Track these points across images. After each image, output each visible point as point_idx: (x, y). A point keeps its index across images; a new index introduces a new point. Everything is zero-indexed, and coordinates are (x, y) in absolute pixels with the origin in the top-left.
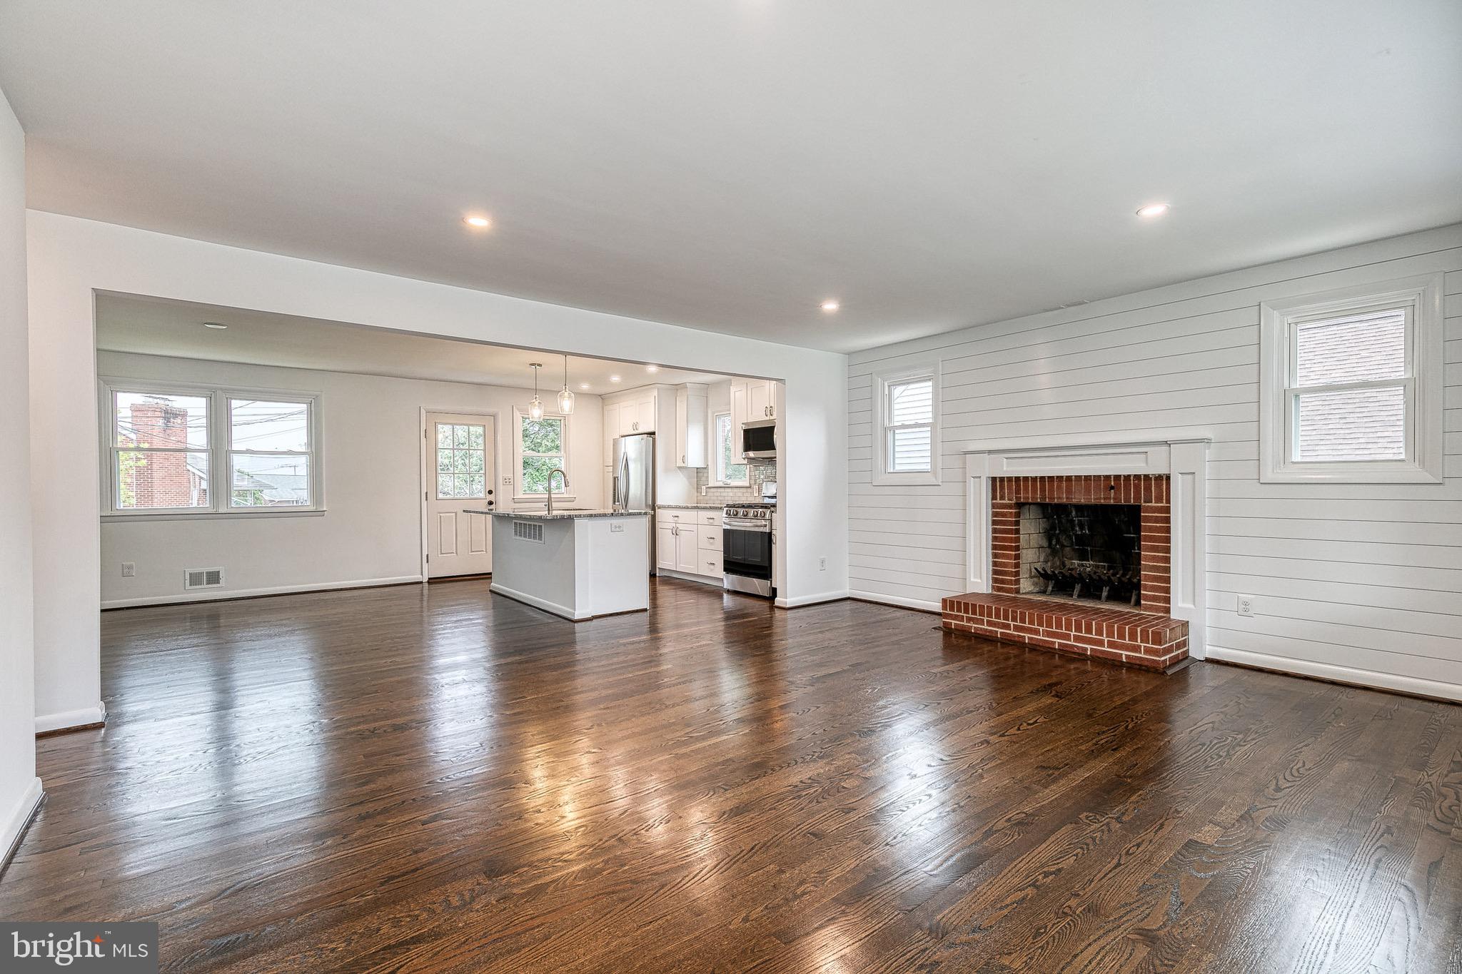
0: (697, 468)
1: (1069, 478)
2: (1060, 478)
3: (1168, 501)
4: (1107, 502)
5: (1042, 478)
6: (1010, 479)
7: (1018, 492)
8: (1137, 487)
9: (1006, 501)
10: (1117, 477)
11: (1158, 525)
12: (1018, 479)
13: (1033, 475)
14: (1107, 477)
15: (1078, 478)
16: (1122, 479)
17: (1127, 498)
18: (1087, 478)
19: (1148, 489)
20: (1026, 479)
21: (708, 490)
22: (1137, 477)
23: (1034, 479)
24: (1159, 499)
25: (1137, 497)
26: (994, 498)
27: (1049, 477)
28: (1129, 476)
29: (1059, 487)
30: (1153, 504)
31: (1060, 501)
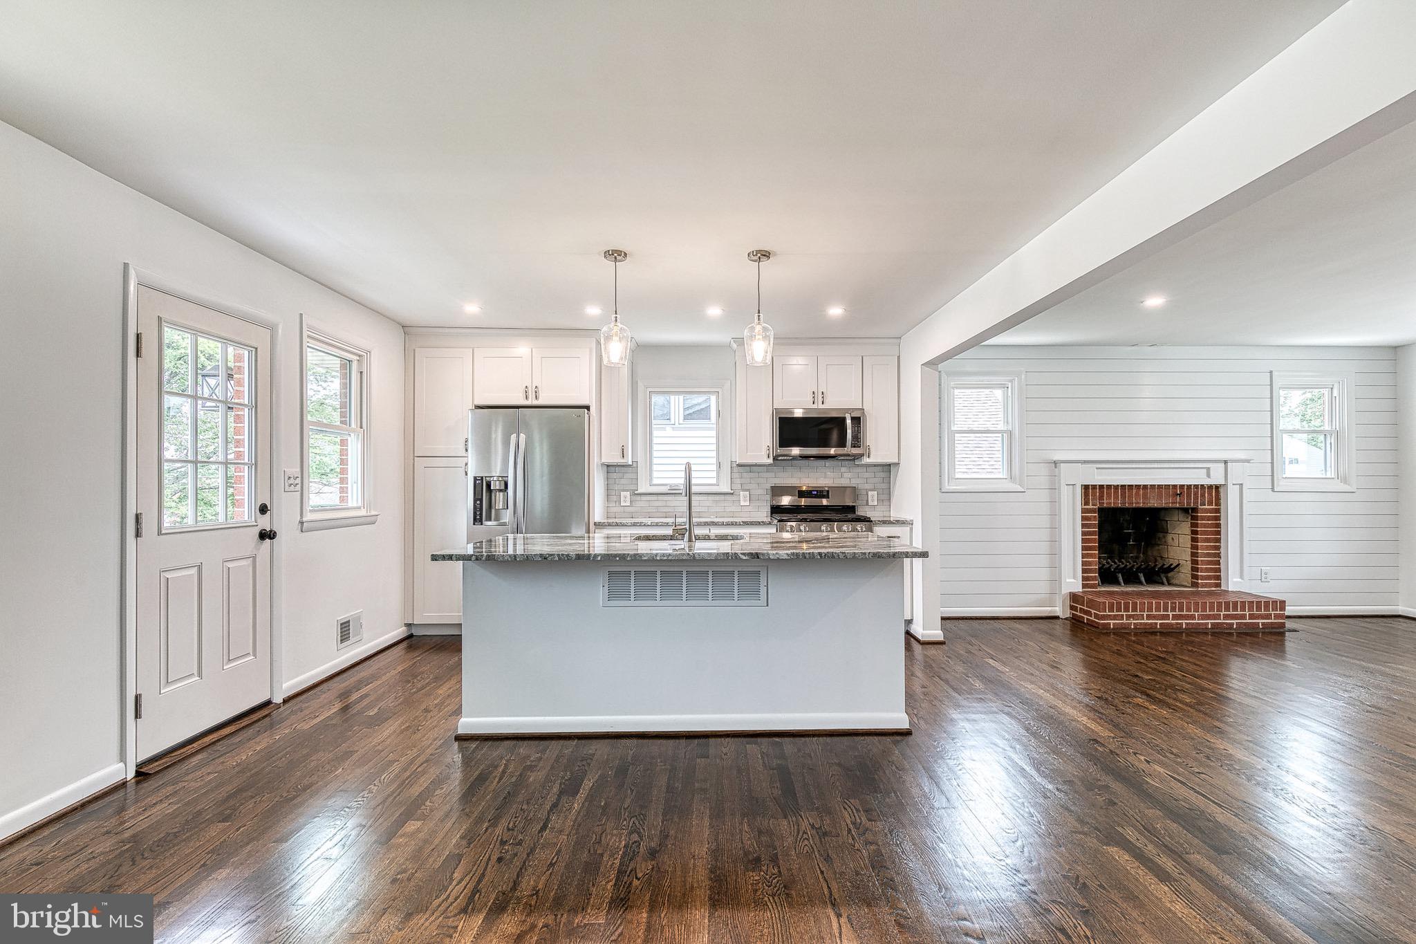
0: (608, 466)
1: (1145, 487)
2: (1138, 487)
3: (1218, 504)
4: (1174, 506)
5: (1123, 486)
6: (1094, 487)
7: (1101, 497)
8: (1196, 494)
9: (1091, 507)
10: (1182, 486)
11: (1210, 522)
12: (1101, 487)
13: (1115, 484)
14: (1175, 486)
15: (1153, 486)
16: (1186, 488)
17: (1189, 503)
18: (1160, 487)
19: (1203, 495)
20: (1109, 487)
21: (634, 498)
22: (1197, 486)
23: (1116, 487)
24: (1210, 503)
25: (1196, 502)
26: (1086, 503)
27: (1129, 486)
28: (1191, 485)
29: (1138, 494)
30: (1206, 507)
31: (1137, 505)
